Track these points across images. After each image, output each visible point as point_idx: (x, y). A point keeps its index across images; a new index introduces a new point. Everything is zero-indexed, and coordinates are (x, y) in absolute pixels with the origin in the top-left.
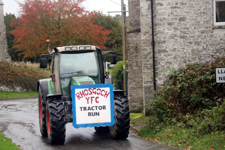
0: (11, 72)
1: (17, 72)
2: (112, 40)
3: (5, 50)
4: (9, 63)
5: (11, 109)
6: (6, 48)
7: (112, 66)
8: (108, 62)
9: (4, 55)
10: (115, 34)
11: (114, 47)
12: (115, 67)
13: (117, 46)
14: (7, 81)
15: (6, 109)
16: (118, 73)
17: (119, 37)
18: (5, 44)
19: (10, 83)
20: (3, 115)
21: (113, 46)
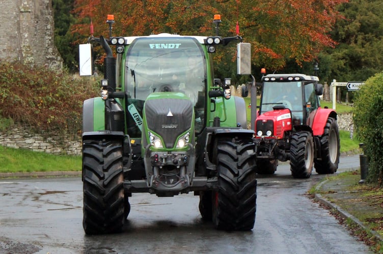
0: (57, 98)
1: (77, 98)
2: (351, 22)
3: (47, 37)
4: (52, 72)
5: (51, 203)
6: (48, 33)
7: (357, 88)
8: (338, 81)
9: (43, 54)
10: (359, 7)
11: (356, 42)
12: (366, 91)
13: (363, 39)
14: (45, 122)
15: (36, 203)
16: (374, 108)
17: (370, 13)
18: (47, 21)
19: (54, 130)
20: (26, 220)
21: (353, 39)
